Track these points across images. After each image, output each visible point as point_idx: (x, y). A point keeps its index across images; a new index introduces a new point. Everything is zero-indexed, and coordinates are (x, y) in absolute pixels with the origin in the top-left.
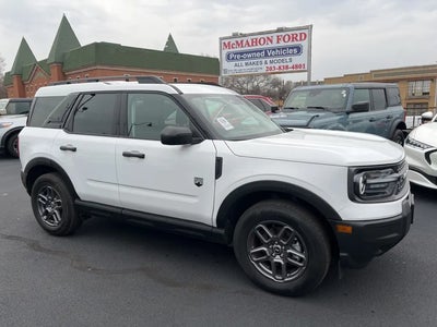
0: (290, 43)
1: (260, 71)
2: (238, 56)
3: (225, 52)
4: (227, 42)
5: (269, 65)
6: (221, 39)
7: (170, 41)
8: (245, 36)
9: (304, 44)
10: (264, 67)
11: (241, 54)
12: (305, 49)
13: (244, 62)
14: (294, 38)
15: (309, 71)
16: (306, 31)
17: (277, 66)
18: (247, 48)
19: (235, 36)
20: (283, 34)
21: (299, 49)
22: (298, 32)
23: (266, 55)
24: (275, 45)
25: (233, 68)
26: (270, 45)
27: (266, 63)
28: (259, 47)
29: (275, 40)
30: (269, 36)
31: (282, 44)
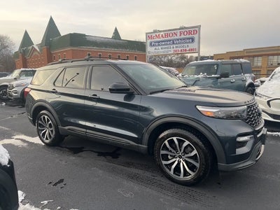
0: (188, 36)
1: (170, 53)
2: (157, 44)
3: (149, 41)
4: (150, 35)
5: (175, 49)
6: (147, 34)
7: (116, 32)
8: (160, 31)
9: (196, 36)
10: (172, 50)
11: (159, 42)
12: (196, 40)
13: (160, 47)
14: (190, 33)
15: (199, 52)
16: (197, 29)
17: (180, 49)
18: (162, 39)
19: (155, 31)
20: (183, 30)
21: (193, 40)
22: (192, 30)
23: (173, 43)
24: (178, 37)
25: (154, 51)
26: (176, 37)
27: (173, 48)
28: (169, 38)
29: (178, 34)
30: (175, 31)
31: (183, 36)
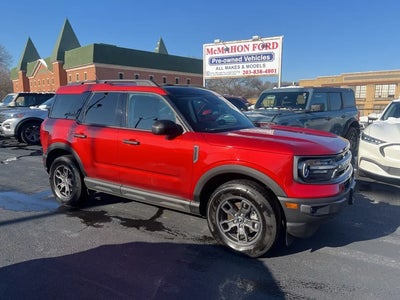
0: (264, 51)
1: (238, 75)
2: (220, 61)
3: (208, 56)
4: (209, 48)
5: (245, 69)
9: (276, 52)
10: (241, 70)
11: (222, 59)
12: (276, 57)
13: (224, 66)
14: (267, 46)
16: (277, 41)
17: (252, 70)
18: (227, 54)
20: (258, 43)
21: (271, 56)
22: (270, 42)
23: (243, 61)
24: (251, 52)
25: (214, 71)
26: (247, 52)
27: (243, 67)
28: (237, 53)
29: (251, 48)
30: (246, 44)
